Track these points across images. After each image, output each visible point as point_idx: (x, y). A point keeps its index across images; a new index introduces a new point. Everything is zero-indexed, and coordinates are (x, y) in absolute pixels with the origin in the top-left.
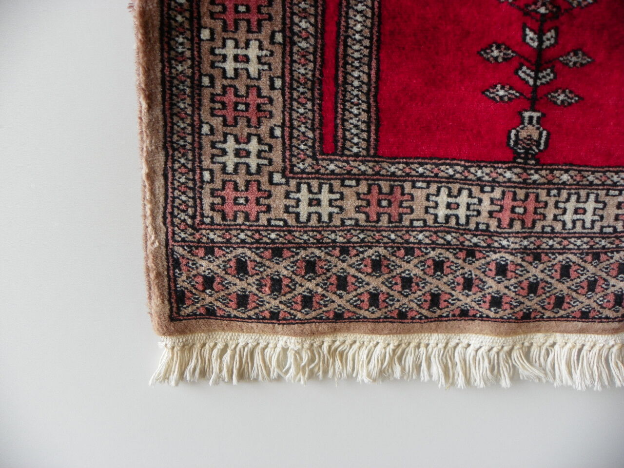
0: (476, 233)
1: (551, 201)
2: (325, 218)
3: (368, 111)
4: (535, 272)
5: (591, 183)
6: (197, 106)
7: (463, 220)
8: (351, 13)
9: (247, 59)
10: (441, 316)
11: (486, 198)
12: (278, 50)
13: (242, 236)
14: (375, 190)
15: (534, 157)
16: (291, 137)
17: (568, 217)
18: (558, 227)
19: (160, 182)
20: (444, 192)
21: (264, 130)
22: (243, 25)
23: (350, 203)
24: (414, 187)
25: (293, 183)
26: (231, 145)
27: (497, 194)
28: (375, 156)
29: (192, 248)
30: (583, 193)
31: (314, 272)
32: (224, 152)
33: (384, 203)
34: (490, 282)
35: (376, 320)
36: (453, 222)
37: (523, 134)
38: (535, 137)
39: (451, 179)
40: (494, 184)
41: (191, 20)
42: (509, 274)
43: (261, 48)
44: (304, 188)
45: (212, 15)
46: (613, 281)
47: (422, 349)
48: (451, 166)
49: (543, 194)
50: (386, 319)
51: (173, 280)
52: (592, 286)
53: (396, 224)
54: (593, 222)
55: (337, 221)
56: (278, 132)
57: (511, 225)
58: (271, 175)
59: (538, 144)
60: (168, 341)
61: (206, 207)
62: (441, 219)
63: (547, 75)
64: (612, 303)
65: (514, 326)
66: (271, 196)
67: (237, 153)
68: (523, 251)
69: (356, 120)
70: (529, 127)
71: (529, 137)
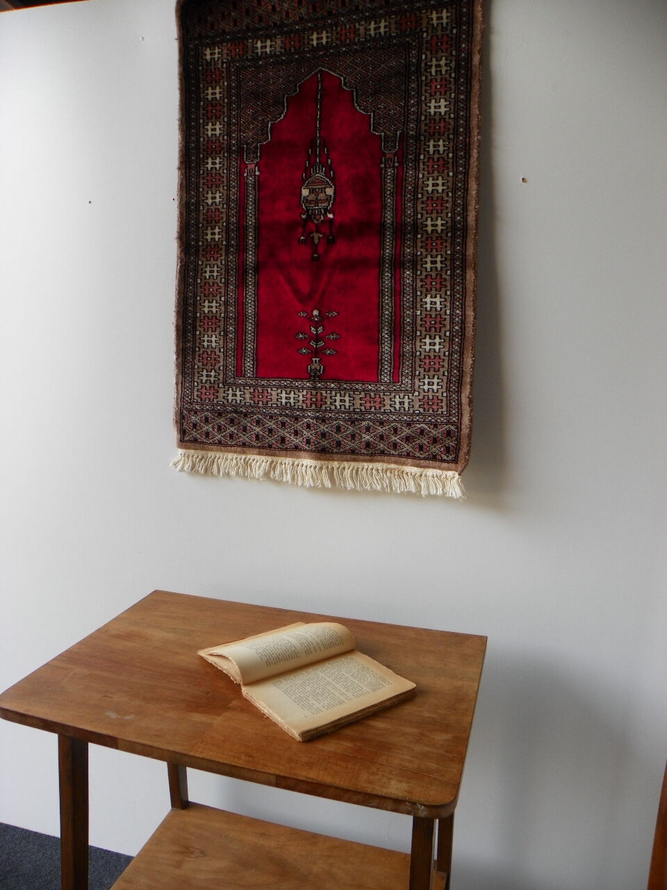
0: (298, 409)
1: (328, 396)
2: (238, 402)
3: (253, 360)
4: (323, 428)
5: (345, 388)
6: (194, 358)
7: (293, 404)
8: (247, 323)
9: (211, 341)
10: (287, 448)
11: (301, 394)
12: (222, 338)
13: (207, 407)
14: (257, 391)
15: (318, 377)
16: (226, 370)
17: (338, 404)
18: (333, 408)
19: (180, 386)
20: (284, 392)
21: (217, 367)
22: (210, 329)
23: (248, 396)
24: (272, 390)
25: (226, 387)
26: (205, 373)
27: (305, 393)
28: (256, 377)
29: (189, 411)
30: (342, 392)
31: (233, 423)
32: (202, 375)
33: (260, 396)
34: (305, 432)
35: (259, 447)
36: (288, 405)
37: (313, 367)
38: (318, 367)
39: (286, 387)
40: (303, 388)
41: (193, 327)
42: (312, 428)
43: (216, 337)
44: (230, 389)
45: (200, 326)
46: (364, 435)
47: (283, 466)
48: (285, 381)
49: (324, 392)
50: (263, 447)
51: (182, 424)
52: (353, 437)
53: (266, 405)
54: (349, 406)
55: (243, 403)
56: (221, 368)
57: (311, 406)
58: (218, 384)
59: (320, 371)
60: (181, 451)
61: (195, 396)
62: (284, 404)
63: (321, 344)
64: (364, 447)
65: (318, 455)
66: (218, 392)
67: (207, 376)
68: (317, 418)
69: (249, 364)
70: (316, 364)
71: (316, 368)
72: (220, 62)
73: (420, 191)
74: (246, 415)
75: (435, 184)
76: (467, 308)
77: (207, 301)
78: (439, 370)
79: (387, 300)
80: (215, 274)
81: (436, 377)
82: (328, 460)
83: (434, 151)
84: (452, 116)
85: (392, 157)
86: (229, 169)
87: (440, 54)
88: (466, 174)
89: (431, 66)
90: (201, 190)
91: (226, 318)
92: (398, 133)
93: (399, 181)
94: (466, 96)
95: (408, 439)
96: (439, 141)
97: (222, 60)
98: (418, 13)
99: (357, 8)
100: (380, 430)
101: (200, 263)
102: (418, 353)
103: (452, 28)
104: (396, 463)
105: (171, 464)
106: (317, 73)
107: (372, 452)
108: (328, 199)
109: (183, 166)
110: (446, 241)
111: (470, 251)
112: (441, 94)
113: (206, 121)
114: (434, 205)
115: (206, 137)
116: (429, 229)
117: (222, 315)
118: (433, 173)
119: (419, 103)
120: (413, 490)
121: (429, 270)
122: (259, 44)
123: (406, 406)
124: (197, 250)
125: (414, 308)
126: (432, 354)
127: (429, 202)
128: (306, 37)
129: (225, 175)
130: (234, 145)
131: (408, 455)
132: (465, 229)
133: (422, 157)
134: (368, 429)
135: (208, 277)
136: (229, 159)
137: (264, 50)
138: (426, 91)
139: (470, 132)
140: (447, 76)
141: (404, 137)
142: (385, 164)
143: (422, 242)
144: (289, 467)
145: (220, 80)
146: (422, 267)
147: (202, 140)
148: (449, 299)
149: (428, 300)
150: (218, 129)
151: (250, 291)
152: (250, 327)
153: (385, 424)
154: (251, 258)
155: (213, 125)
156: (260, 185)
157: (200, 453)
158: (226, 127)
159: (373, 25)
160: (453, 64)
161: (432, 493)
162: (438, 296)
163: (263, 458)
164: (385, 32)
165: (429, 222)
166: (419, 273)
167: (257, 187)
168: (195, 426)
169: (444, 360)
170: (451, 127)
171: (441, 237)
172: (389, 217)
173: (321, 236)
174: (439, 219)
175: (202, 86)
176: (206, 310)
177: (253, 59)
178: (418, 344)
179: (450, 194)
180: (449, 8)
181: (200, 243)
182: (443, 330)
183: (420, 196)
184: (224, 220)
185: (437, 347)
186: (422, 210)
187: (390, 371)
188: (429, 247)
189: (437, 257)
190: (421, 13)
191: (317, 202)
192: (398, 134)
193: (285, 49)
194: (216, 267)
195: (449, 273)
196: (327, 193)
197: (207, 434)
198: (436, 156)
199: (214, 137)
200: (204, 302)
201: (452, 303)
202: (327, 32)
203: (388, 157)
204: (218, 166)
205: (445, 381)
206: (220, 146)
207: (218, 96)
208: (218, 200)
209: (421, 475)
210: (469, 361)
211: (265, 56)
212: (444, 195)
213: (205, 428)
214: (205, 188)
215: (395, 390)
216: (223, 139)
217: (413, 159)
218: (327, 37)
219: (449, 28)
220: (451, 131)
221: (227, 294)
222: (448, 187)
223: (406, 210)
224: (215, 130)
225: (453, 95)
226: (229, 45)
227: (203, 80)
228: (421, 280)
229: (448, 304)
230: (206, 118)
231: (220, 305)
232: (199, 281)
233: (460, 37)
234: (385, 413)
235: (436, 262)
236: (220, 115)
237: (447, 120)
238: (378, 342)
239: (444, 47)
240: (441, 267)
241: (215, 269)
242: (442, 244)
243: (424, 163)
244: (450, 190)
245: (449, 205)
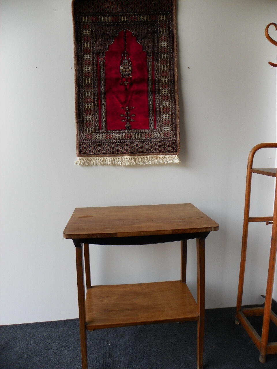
0: (123, 140)
1: (133, 135)
2: (101, 139)
3: (105, 124)
4: (132, 145)
5: (139, 132)
6: (83, 124)
7: (120, 138)
9: (89, 118)
10: (119, 153)
11: (123, 135)
12: (93, 117)
13: (89, 141)
14: (107, 134)
15: (129, 128)
17: (136, 137)
18: (135, 138)
19: (78, 134)
20: (117, 134)
21: (92, 127)
22: (89, 114)
23: (104, 136)
24: (113, 134)
26: (88, 129)
27: (125, 134)
28: (107, 130)
29: (83, 143)
31: (100, 146)
32: (87, 130)
33: (109, 136)
34: (126, 147)
35: (109, 154)
36: (119, 139)
37: (127, 126)
38: (129, 125)
39: (118, 132)
40: (124, 133)
41: (82, 113)
42: (128, 146)
43: (91, 117)
44: (97, 135)
45: (85, 113)
46: (145, 147)
47: (117, 159)
48: (118, 130)
49: (131, 134)
50: (111, 154)
51: (80, 148)
52: (142, 147)
53: (111, 139)
54: (140, 137)
56: (94, 127)
57: (127, 138)
58: (93, 133)
60: (79, 158)
61: (85, 137)
62: (117, 138)
63: (129, 118)
64: (146, 150)
65: (131, 154)
66: (93, 136)
67: (88, 130)
68: (130, 142)
69: (104, 125)
70: (128, 124)
71: (128, 126)
72: (88, 22)
73: (160, 69)
74: (104, 143)
75: (164, 68)
76: (177, 105)
77: (87, 104)
78: (169, 124)
79: (151, 103)
80: (89, 95)
81: (168, 126)
82: (134, 156)
83: (163, 58)
84: (168, 47)
85: (150, 59)
86: (93, 59)
87: (164, 29)
88: (174, 65)
89: (161, 32)
90: (83, 65)
91: (94, 110)
92: (152, 51)
93: (153, 66)
94: (172, 42)
95: (160, 146)
96: (165, 55)
97: (89, 22)
98: (156, 15)
99: (137, 11)
100: (151, 144)
101: (84, 91)
102: (162, 120)
103: (167, 21)
104: (156, 155)
105: (75, 163)
106: (124, 30)
107: (148, 152)
108: (130, 71)
109: (76, 57)
110: (169, 85)
111: (176, 88)
112: (165, 40)
113: (84, 42)
115: (84, 47)
116: (163, 81)
117: (93, 109)
118: (163, 64)
119: (158, 43)
120: (162, 163)
121: (164, 94)
122: (103, 18)
123: (159, 136)
124: (82, 87)
125: (160, 105)
126: (166, 120)
127: (163, 73)
128: (119, 18)
129: (92, 61)
130: (95, 51)
131: (160, 152)
132: (174, 81)
133: (160, 59)
134: (147, 144)
135: (87, 96)
136: (93, 55)
137: (104, 20)
138: (160, 39)
139: (174, 53)
140: (166, 35)
141: (154, 53)
142: (148, 61)
143: (161, 85)
144: (120, 160)
145: (88, 28)
146: (161, 93)
147: (83, 48)
148: (170, 102)
149: (164, 103)
150: (88, 45)
151: (103, 100)
152: (103, 113)
153: (152, 142)
154: (103, 89)
155: (86, 43)
156: (105, 65)
157: (87, 158)
158: (91, 44)
159: (142, 17)
160: (168, 32)
161: (168, 163)
162: (167, 102)
163: (111, 157)
164: (146, 20)
165: (163, 79)
166: (160, 95)
167: (104, 66)
168: (85, 148)
169: (170, 121)
170: (168, 50)
171: (167, 84)
172: (150, 77)
173: (128, 82)
174: (166, 78)
175: (82, 29)
176: (87, 107)
177: (101, 23)
178: (162, 116)
179: (169, 71)
180: (166, 15)
181: (83, 84)
182: (169, 112)
183: (160, 71)
184: (92, 76)
185: (168, 117)
186: (161, 75)
187: (153, 125)
188: (163, 87)
189: (166, 90)
190: (157, 15)
191: (126, 71)
193: (112, 21)
194: (89, 92)
195: (170, 95)
196: (129, 69)
197: (90, 151)
198: (164, 59)
199: (87, 48)
200: (86, 105)
201: (172, 104)
202: (126, 17)
204: (89, 58)
205: (171, 127)
206: (89, 51)
207: (88, 34)
208: (89, 69)
209: (164, 158)
210: (178, 121)
211: (105, 22)
212: (167, 71)
213: (89, 148)
214: (85, 65)
215: (155, 131)
216: (91, 49)
217: (157, 59)
218: (127, 19)
219: (166, 21)
220: (168, 52)
221: (94, 102)
222: (168, 69)
223: (156, 75)
224: (87, 45)
225: (168, 41)
226: (91, 17)
227: (82, 27)
228: (162, 97)
229: (170, 104)
230: (84, 41)
231: (92, 106)
232: (84, 97)
233: (169, 24)
234: (152, 139)
235: (166, 91)
236: (89, 40)
238: (148, 117)
239: (165, 26)
240: (167, 93)
241: (89, 93)
242: (167, 86)
243: (160, 61)
244: (169, 69)
245: (169, 74)
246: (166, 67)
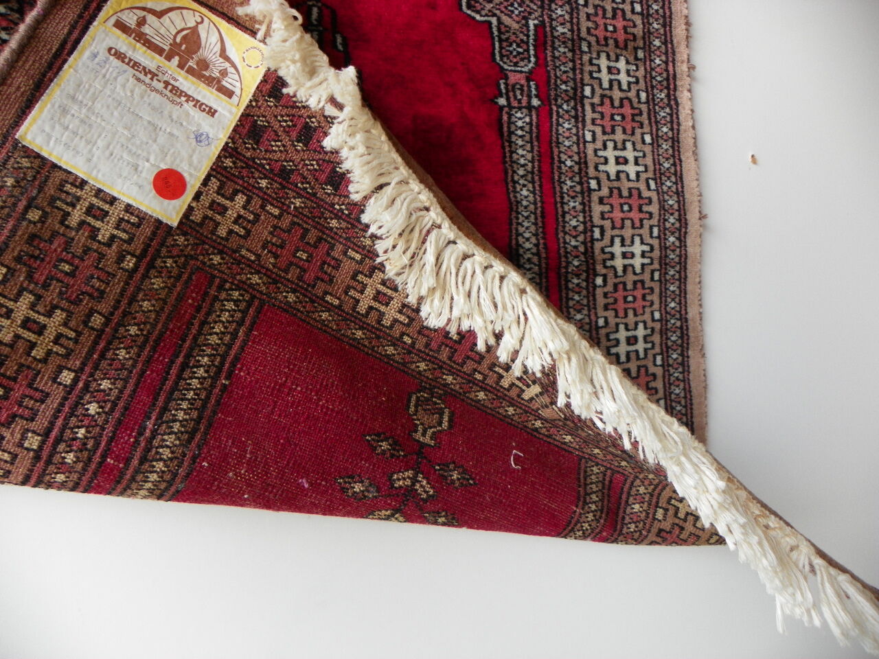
73: (591, 171)
75: (620, 160)
83: (611, 82)
85: (523, 82)
88: (676, 142)
92: (531, 23)
93: (544, 143)
96: (617, 60)
110: (651, 291)
114: (626, 208)
116: (619, 263)
118: (614, 132)
127: (615, 201)
132: (683, 262)
133: (587, 91)
139: (674, 53)
141: (543, 38)
142: (508, 99)
143: (605, 295)
165: (617, 249)
170: (639, 31)
171: (643, 283)
174: (637, 240)
179: (652, 185)
183: (593, 184)
186: (603, 218)
188: (621, 305)
192: (532, 27)
198: (616, 94)
203: (513, 78)
212: (642, 187)
217: (571, 93)
220: (640, 43)
222: (646, 166)
223: (568, 217)
237: (629, 15)
242: (644, 297)
243: (593, 105)
244: (650, 174)
245: (654, 208)
246: (630, 154)
